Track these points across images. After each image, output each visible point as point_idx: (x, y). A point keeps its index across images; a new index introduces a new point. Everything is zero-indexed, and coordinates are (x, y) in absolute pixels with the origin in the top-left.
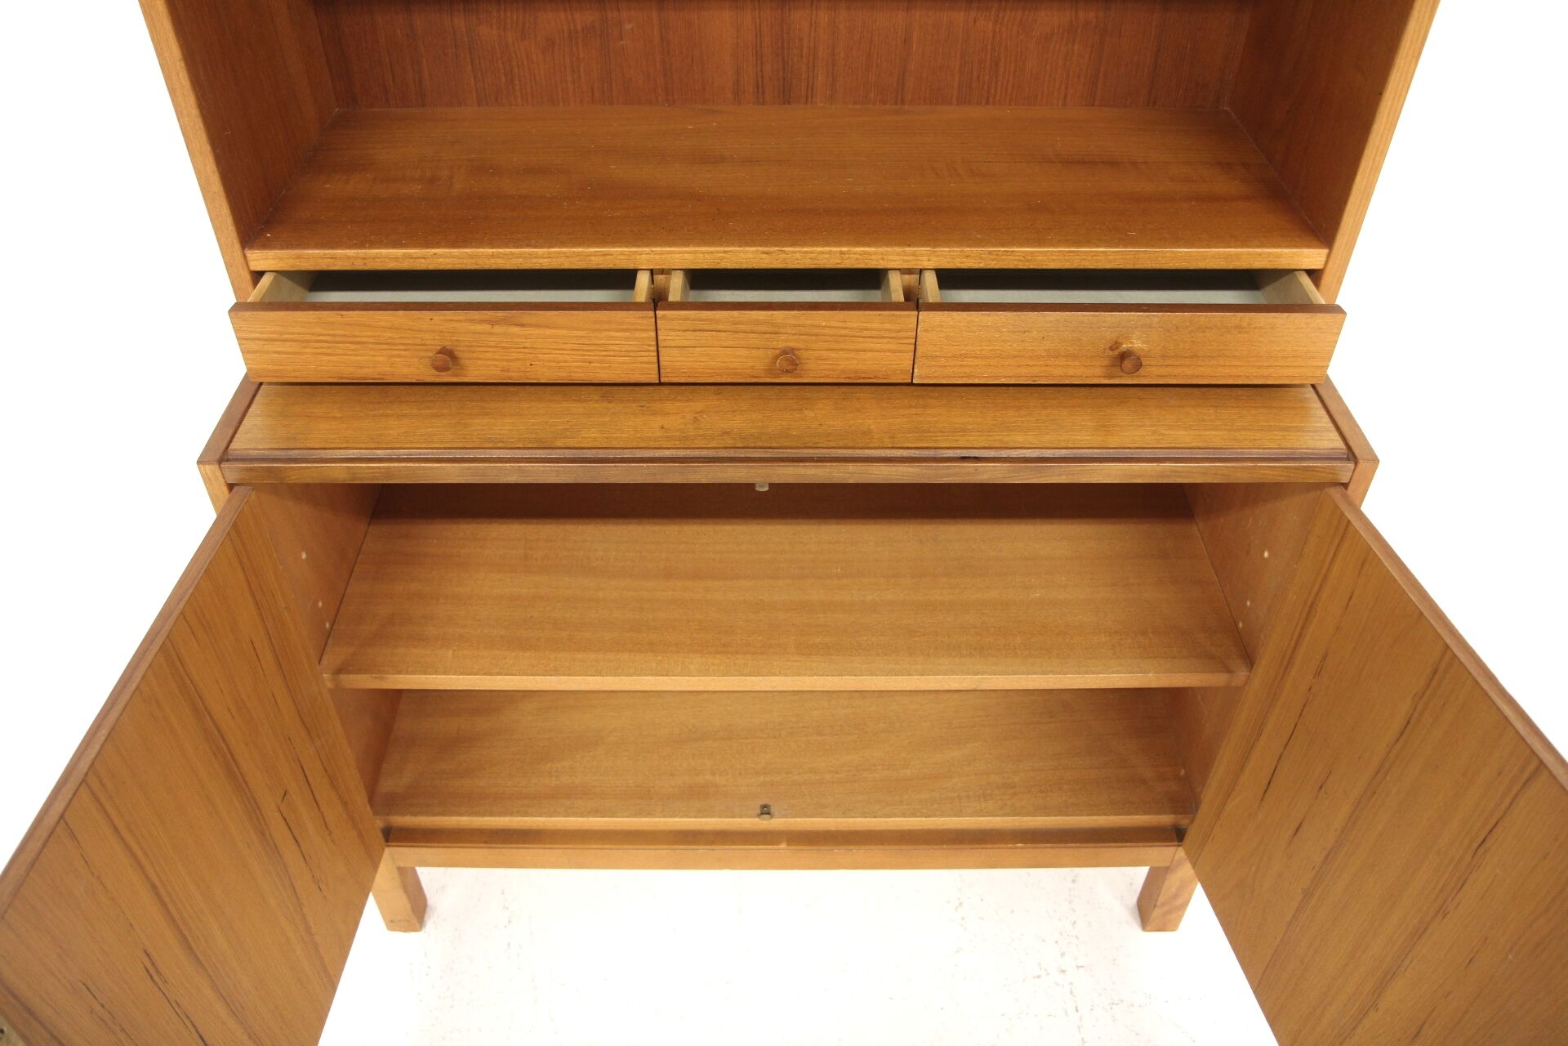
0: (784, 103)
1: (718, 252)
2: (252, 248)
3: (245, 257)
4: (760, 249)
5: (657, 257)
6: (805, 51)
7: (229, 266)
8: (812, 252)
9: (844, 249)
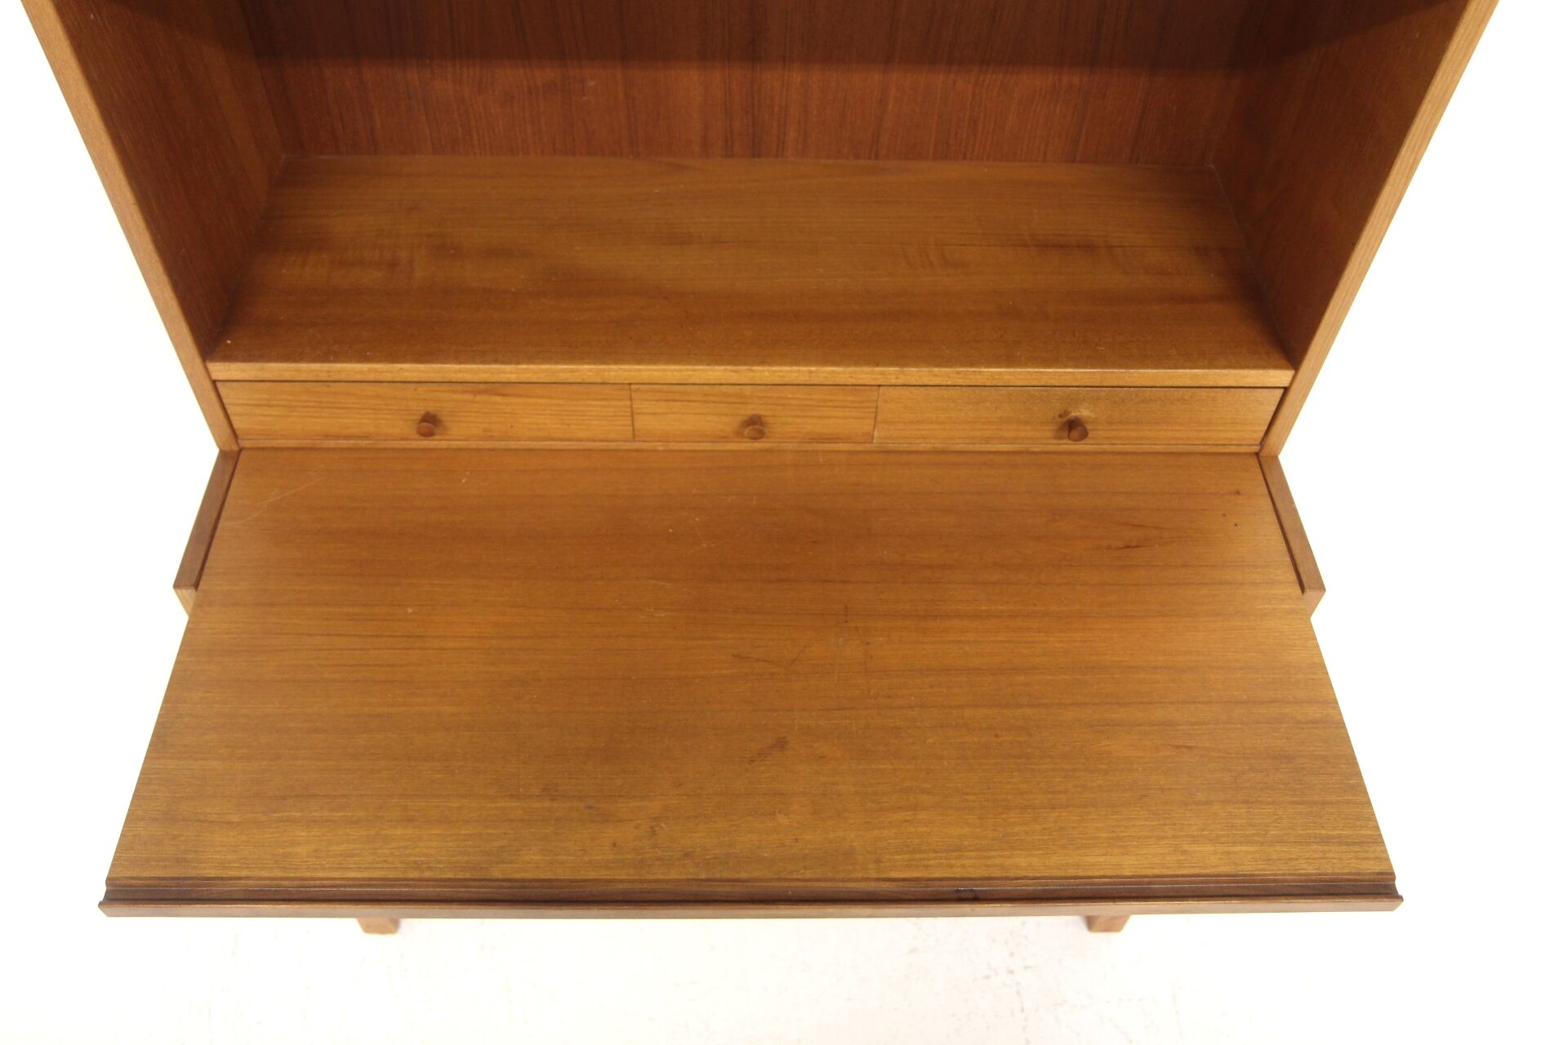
0: (754, 156)
1: (687, 370)
2: (213, 360)
3: (206, 369)
4: (729, 367)
5: (626, 374)
6: (776, 109)
7: (190, 377)
8: (780, 371)
9: (813, 369)
